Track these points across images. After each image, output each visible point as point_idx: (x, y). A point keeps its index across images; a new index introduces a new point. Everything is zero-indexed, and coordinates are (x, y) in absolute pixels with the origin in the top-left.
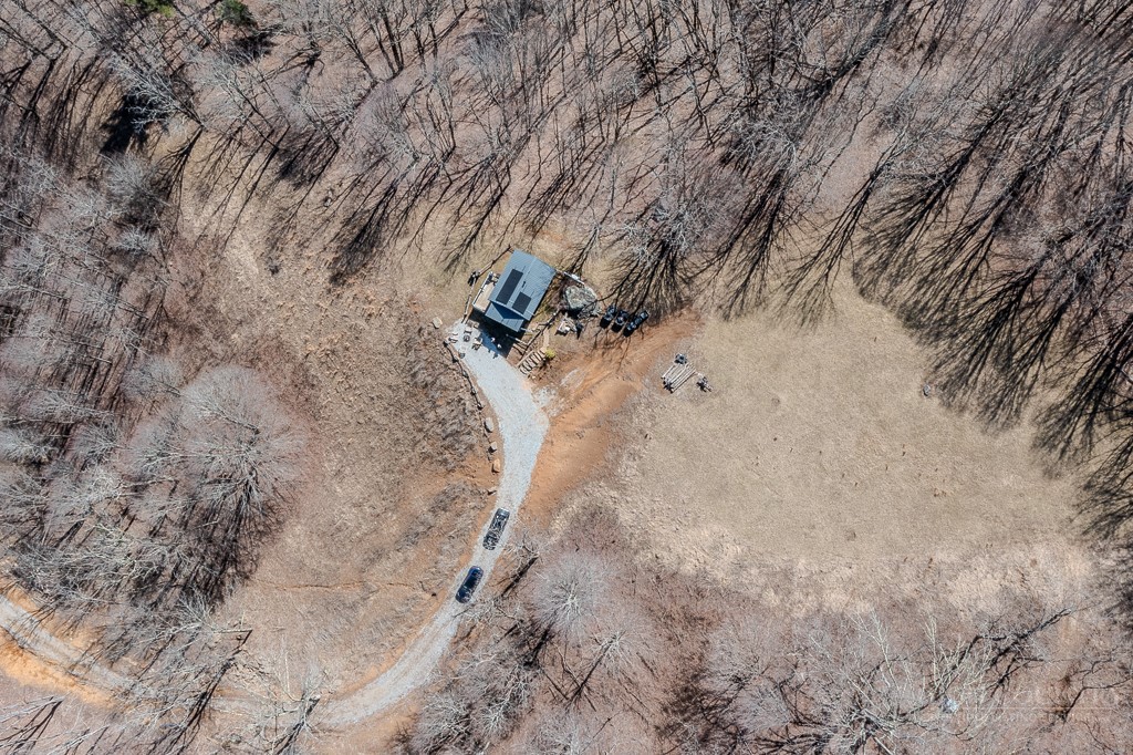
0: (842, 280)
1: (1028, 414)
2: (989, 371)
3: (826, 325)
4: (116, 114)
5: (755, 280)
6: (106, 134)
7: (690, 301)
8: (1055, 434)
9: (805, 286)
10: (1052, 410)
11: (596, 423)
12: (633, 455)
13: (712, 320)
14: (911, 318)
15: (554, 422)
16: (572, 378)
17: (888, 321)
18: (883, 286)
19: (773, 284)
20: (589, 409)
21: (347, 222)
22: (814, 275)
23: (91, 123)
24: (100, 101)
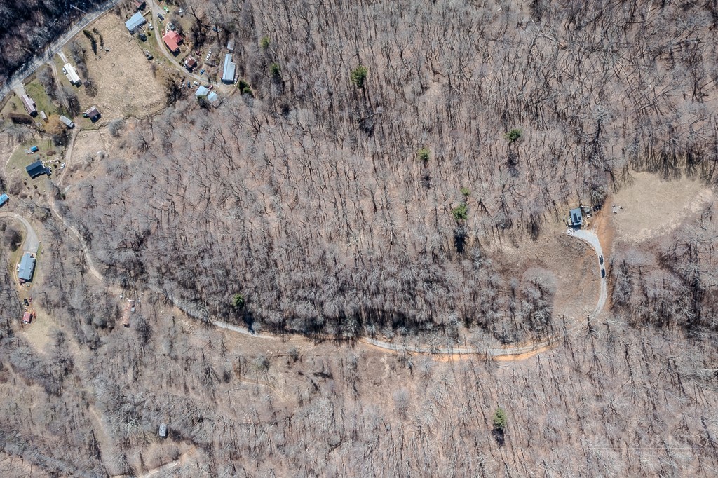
0: (632, 172)
1: (682, 173)
2: (670, 170)
3: (635, 182)
4: (455, 242)
5: (616, 183)
6: (456, 248)
7: (607, 195)
8: (689, 173)
9: (626, 178)
10: (686, 169)
11: (606, 228)
12: (618, 229)
13: (614, 196)
14: (649, 170)
15: (597, 234)
16: (595, 224)
17: (646, 174)
18: (640, 168)
19: (620, 181)
20: (603, 227)
21: (527, 228)
22: (626, 175)
23: (450, 248)
24: (449, 242)
